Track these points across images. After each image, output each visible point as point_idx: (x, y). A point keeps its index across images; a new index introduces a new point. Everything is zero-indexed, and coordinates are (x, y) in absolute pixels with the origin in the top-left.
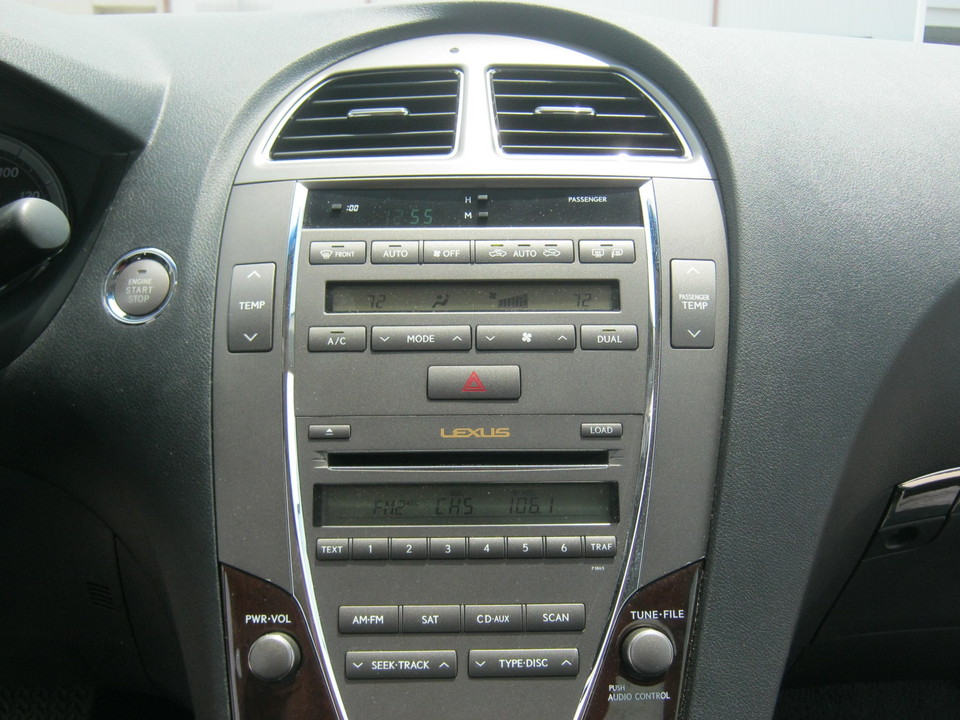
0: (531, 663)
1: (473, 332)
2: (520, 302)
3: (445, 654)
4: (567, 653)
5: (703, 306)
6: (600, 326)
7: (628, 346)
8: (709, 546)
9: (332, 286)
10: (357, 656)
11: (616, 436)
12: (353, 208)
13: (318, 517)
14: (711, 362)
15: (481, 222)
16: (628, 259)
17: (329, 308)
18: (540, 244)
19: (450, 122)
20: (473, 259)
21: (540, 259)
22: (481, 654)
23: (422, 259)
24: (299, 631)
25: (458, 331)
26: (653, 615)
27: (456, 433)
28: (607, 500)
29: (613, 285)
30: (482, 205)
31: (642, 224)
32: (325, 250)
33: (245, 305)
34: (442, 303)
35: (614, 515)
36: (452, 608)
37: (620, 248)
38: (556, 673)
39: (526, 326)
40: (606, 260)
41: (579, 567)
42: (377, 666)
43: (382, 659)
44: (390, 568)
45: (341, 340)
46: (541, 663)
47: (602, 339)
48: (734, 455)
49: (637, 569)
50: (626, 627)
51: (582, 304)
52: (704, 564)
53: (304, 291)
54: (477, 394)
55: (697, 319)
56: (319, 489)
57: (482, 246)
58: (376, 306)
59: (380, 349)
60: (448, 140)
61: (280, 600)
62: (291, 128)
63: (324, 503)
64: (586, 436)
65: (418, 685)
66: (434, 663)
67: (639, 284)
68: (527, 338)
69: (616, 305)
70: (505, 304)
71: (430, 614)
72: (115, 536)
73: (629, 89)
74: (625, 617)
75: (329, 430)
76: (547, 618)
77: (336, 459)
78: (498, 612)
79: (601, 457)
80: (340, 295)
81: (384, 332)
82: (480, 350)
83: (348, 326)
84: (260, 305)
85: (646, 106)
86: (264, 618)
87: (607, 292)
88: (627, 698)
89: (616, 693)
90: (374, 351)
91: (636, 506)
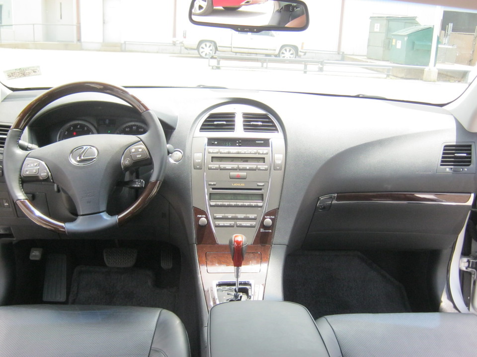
0: (247, 225)
1: (238, 167)
2: (247, 161)
3: (232, 223)
4: (254, 223)
5: (280, 163)
6: (262, 166)
7: (266, 170)
8: (279, 206)
9: (212, 157)
10: (217, 223)
11: (263, 186)
12: (216, 143)
13: (210, 199)
14: (281, 173)
15: (240, 146)
16: (267, 154)
17: (212, 162)
18: (251, 150)
19: (234, 125)
20: (238, 153)
21: (251, 153)
22: (239, 223)
23: (229, 153)
24: (207, 218)
25: (235, 166)
26: (269, 217)
27: (235, 185)
28: (261, 197)
29: (264, 158)
30: (240, 143)
31: (269, 146)
32: (211, 151)
33: (197, 161)
34: (232, 161)
35: (262, 200)
36: (234, 215)
37: (265, 152)
38: (251, 227)
39: (248, 165)
40: (263, 154)
41: (256, 208)
42: (220, 224)
43: (221, 223)
44: (223, 208)
45: (214, 168)
46: (249, 225)
47: (261, 168)
48: (284, 189)
49: (266, 209)
50: (264, 219)
51: (258, 162)
52: (278, 208)
53: (208, 157)
54: (238, 178)
55: (279, 165)
56: (210, 194)
57: (240, 151)
58: (220, 161)
59: (221, 169)
60: (234, 129)
61: (203, 213)
62: (203, 125)
63: (211, 196)
64: (258, 186)
66: (230, 224)
67: (268, 158)
68: (248, 168)
69: (264, 162)
70: (244, 161)
71: (230, 216)
72: (169, 203)
73: (269, 118)
74: (264, 217)
75: (212, 183)
76: (250, 217)
77: (213, 189)
78: (242, 216)
79: (261, 189)
80: (214, 159)
81: (222, 166)
82: (239, 170)
83: (215, 165)
84: (200, 161)
85: (272, 122)
86: (201, 216)
87: (262, 160)
88: (264, 231)
89: (262, 230)
90: (220, 170)
91: (266, 198)
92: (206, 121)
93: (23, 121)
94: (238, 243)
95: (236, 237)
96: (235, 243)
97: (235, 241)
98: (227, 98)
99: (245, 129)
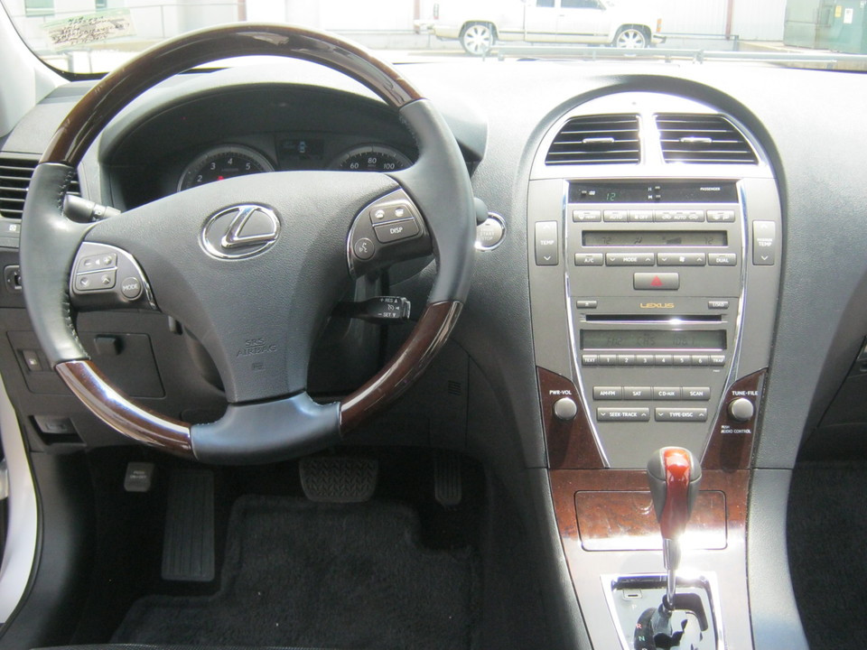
0: (685, 415)
1: (656, 257)
2: (677, 242)
3: (643, 410)
4: (702, 410)
5: (769, 244)
6: (720, 254)
7: (731, 264)
8: (770, 361)
9: (584, 233)
10: (604, 410)
11: (725, 308)
12: (592, 193)
13: (582, 345)
14: (773, 272)
15: (657, 200)
16: (731, 220)
17: (584, 244)
18: (688, 212)
19: (636, 146)
20: (654, 220)
21: (688, 220)
22: (662, 410)
23: (629, 220)
24: (575, 397)
25: (649, 256)
26: (743, 393)
27: (648, 306)
28: (721, 338)
29: (724, 233)
30: (656, 192)
31: (737, 201)
32: (580, 214)
33: (544, 243)
34: (639, 242)
35: (724, 345)
36: (647, 388)
37: (727, 215)
38: (696, 420)
39: (682, 253)
40: (721, 221)
41: (707, 370)
42: (612, 415)
43: (615, 411)
44: (618, 370)
45: (591, 260)
46: (690, 415)
47: (719, 260)
48: (784, 318)
49: (737, 371)
50: (730, 398)
51: (709, 243)
52: (768, 370)
53: (573, 233)
54: (657, 287)
55: (765, 250)
56: (582, 332)
57: (659, 213)
58: (607, 243)
59: (609, 264)
60: (637, 156)
61: (567, 384)
62: (553, 148)
63: (586, 337)
64: (711, 307)
65: (631, 424)
66: (639, 414)
67: (737, 233)
68: (682, 260)
69: (726, 243)
70: (670, 242)
71: (637, 391)
72: (469, 356)
73: (728, 126)
74: (730, 393)
75: (587, 303)
76: (692, 394)
77: (589, 318)
78: (669, 391)
79: (718, 318)
80: (589, 237)
81: (612, 256)
82: (659, 265)
83: (594, 253)
84: (551, 242)
85: (736, 135)
86: (558, 392)
87: (721, 236)
88: (729, 431)
89: (725, 429)
90: (607, 265)
91: (734, 342)
92: (559, 137)
93: (75, 139)
94: (678, 472)
95: (666, 454)
96: (669, 475)
97: (667, 468)
98: (611, 77)
99: (666, 155)
